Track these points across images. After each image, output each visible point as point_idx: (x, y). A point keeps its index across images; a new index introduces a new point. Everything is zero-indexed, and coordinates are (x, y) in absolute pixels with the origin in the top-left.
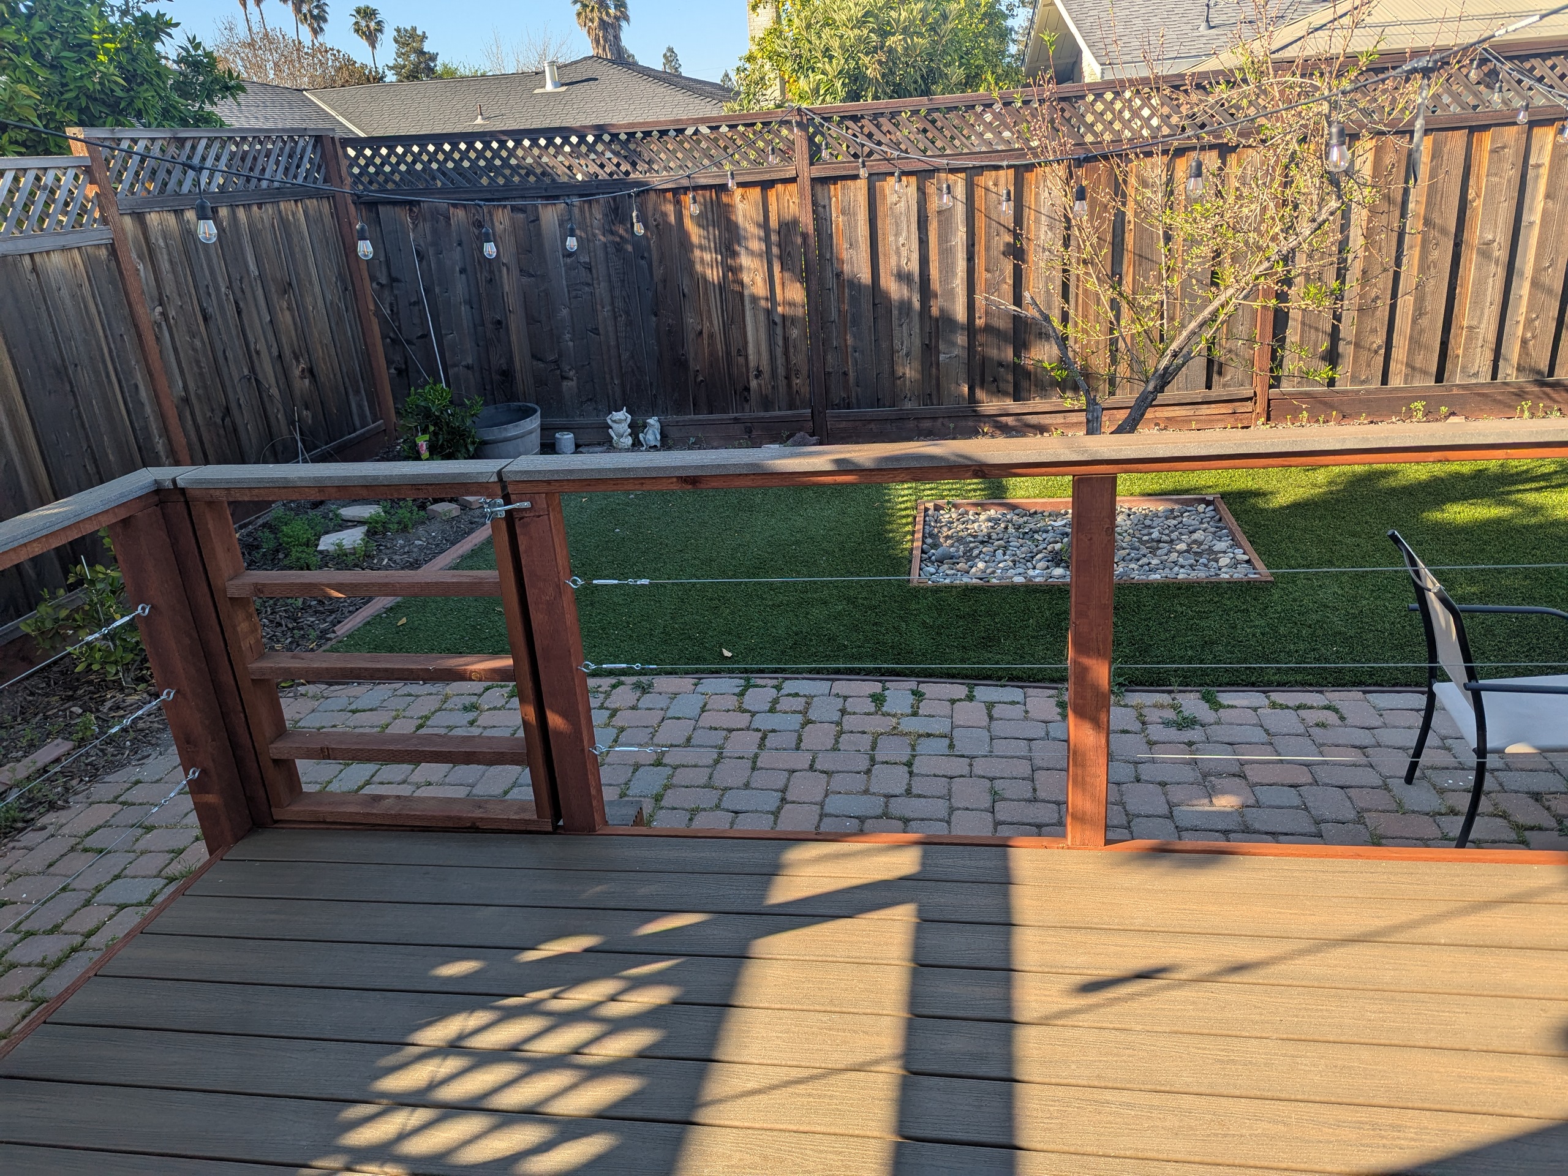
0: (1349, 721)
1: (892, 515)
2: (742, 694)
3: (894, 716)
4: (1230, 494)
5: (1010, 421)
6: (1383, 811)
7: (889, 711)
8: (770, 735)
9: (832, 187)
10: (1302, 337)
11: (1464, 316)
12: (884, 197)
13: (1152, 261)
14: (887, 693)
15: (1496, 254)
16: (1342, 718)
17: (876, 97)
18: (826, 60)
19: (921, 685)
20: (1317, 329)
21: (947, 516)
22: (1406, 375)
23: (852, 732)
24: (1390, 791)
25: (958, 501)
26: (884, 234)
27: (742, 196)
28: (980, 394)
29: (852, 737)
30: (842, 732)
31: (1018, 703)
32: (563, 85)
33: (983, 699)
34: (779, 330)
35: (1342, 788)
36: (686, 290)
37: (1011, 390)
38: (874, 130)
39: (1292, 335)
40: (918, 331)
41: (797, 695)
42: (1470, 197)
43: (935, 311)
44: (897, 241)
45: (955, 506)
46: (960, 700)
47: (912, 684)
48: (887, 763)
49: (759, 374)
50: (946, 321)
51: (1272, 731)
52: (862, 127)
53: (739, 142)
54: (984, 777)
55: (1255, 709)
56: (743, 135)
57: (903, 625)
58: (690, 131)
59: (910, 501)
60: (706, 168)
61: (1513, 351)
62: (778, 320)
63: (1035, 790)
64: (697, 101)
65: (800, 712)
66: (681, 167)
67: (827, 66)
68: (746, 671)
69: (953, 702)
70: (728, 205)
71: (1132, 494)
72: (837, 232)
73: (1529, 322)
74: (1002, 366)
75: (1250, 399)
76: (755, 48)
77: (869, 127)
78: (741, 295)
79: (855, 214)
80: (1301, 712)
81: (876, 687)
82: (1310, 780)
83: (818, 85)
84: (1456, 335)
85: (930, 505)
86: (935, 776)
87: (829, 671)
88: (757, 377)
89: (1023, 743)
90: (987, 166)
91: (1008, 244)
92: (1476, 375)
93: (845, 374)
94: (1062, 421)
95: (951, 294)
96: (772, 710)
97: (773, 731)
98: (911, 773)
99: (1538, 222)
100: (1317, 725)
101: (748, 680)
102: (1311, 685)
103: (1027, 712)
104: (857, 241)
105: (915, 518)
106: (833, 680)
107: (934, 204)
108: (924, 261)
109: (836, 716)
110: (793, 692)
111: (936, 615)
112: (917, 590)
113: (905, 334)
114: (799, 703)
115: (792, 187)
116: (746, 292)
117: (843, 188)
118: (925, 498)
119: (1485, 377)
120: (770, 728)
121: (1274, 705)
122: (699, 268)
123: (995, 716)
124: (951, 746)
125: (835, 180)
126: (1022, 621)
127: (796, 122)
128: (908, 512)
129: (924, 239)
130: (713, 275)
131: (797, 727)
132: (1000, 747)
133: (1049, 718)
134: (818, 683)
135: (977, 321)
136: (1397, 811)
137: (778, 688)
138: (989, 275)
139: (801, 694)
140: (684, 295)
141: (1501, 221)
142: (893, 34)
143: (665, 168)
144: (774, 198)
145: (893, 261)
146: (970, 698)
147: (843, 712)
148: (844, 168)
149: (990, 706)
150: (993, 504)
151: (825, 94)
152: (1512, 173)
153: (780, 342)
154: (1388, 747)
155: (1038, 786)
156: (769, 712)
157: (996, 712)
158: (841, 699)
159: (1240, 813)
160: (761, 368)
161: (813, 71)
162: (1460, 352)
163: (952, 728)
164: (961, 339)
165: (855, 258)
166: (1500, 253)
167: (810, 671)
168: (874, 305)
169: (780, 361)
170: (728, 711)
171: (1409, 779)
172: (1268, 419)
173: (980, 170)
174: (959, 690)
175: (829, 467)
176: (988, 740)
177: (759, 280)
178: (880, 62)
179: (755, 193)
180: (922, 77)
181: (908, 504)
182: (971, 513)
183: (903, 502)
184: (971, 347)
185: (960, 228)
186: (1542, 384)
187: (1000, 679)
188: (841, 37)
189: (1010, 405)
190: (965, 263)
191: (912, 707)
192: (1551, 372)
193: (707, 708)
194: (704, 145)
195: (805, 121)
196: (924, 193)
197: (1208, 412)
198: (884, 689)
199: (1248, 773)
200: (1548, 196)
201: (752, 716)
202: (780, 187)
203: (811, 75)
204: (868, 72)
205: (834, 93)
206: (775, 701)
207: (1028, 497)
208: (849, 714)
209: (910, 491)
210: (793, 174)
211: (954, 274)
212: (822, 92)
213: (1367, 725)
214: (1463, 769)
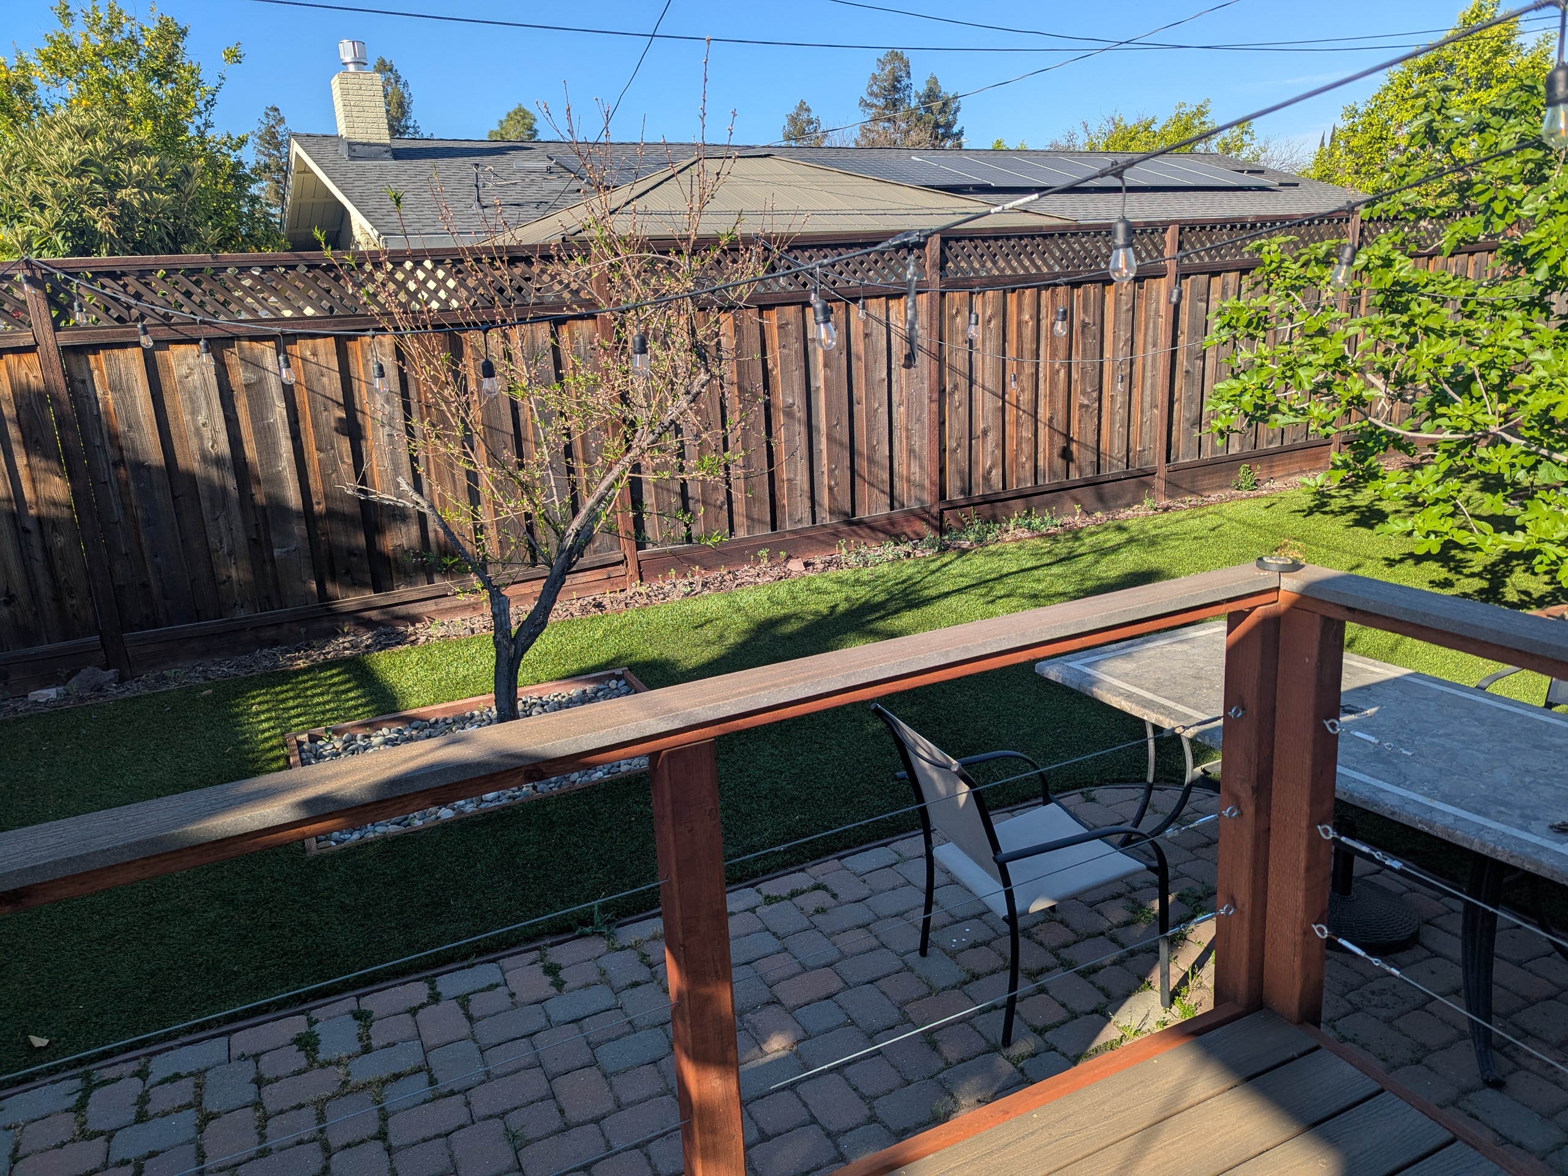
0: (842, 897)
1: (255, 761)
2: (81, 1107)
3: (338, 1063)
4: (637, 664)
5: (374, 615)
6: (918, 999)
7: (328, 1057)
8: (148, 1163)
9: (92, 358)
10: (656, 498)
11: (783, 473)
12: (169, 369)
13: (502, 431)
14: (317, 1028)
15: (798, 415)
16: (834, 896)
17: (111, 253)
18: (37, 209)
19: (362, 1001)
20: (668, 490)
21: (329, 747)
22: (748, 527)
23: (282, 1112)
24: (913, 971)
25: (335, 724)
26: (175, 413)
28: (332, 589)
29: (284, 1120)
30: (266, 1118)
31: (497, 985)
33: (452, 994)
34: (35, 539)
35: (871, 982)
37: (370, 581)
38: (142, 289)
39: (649, 499)
40: (240, 524)
41: (177, 1077)
42: (770, 367)
43: (260, 498)
44: (194, 420)
45: (336, 732)
46: (422, 1006)
47: (348, 1003)
48: (349, 1146)
50: (278, 507)
51: (780, 932)
52: (125, 286)
54: (491, 1117)
55: (753, 910)
57: (314, 916)
59: (275, 736)
61: (824, 498)
62: (29, 525)
63: (562, 1111)
65: (189, 1106)
67: (37, 217)
68: (80, 1062)
69: (413, 1011)
71: (538, 682)
72: (107, 413)
73: (831, 472)
74: (355, 555)
75: (621, 562)
77: (134, 285)
79: (130, 390)
80: (797, 900)
81: (296, 1025)
82: (842, 985)
83: (29, 237)
84: (780, 488)
85: (304, 737)
86: (424, 1140)
87: (218, 1022)
89: (524, 1043)
90: (300, 334)
91: (340, 419)
92: (800, 521)
93: (145, 585)
94: (434, 608)
95: (276, 480)
96: (142, 1118)
97: (152, 1155)
98: (389, 1150)
99: (822, 387)
100: (817, 911)
101: (87, 1076)
102: (792, 865)
103: (512, 995)
105: (287, 758)
106: (228, 1033)
107: (239, 376)
108: (235, 441)
109: (250, 1095)
110: (170, 1074)
111: (355, 889)
112: (321, 859)
113: (223, 529)
114: (184, 1091)
115: (31, 358)
117: (108, 359)
118: (294, 729)
119: (807, 523)
120: (146, 1151)
121: (769, 900)
123: (476, 1014)
124: (432, 1082)
125: (95, 349)
126: (469, 868)
128: (276, 753)
129: (232, 416)
131: (191, 1133)
132: (499, 1060)
133: (542, 995)
134: (207, 1046)
135: (316, 507)
136: (930, 994)
137: (142, 1074)
138: (322, 455)
139: (184, 1073)
141: (796, 390)
142: (126, 187)
145: (193, 445)
146: (435, 998)
147: (259, 1082)
148: (107, 335)
149: (464, 1001)
150: (383, 721)
151: (40, 248)
152: (797, 346)
153: (39, 555)
154: (886, 917)
155: (564, 1104)
156: (136, 1123)
157: (475, 1009)
158: (251, 1061)
159: (796, 1053)
160: (12, 592)
161: (20, 221)
162: (785, 502)
163: (425, 1053)
164: (299, 529)
165: (137, 443)
166: (801, 414)
167: (190, 1030)
168: (174, 498)
169: (43, 580)
170: (63, 1144)
171: (923, 952)
172: (642, 580)
173: (292, 338)
174: (415, 991)
176: (477, 1054)
178: (112, 216)
180: (168, 234)
181: (274, 742)
182: (359, 736)
183: (266, 740)
184: (312, 536)
185: (277, 403)
186: (850, 523)
187: (466, 957)
188: (54, 185)
189: (369, 596)
190: (290, 443)
191: (361, 1039)
192: (854, 515)
193: (21, 1153)
195: (39, 276)
196: (224, 364)
197: (584, 580)
198: (312, 1023)
199: (782, 996)
200: (826, 366)
201: (108, 1141)
202: (10, 357)
203: (17, 226)
204: (99, 225)
205: (53, 247)
206: (143, 1100)
207: (424, 706)
208: (270, 1082)
209: (272, 724)
210: (29, 341)
211: (278, 456)
212: (35, 246)
213: (858, 897)
214: (957, 922)
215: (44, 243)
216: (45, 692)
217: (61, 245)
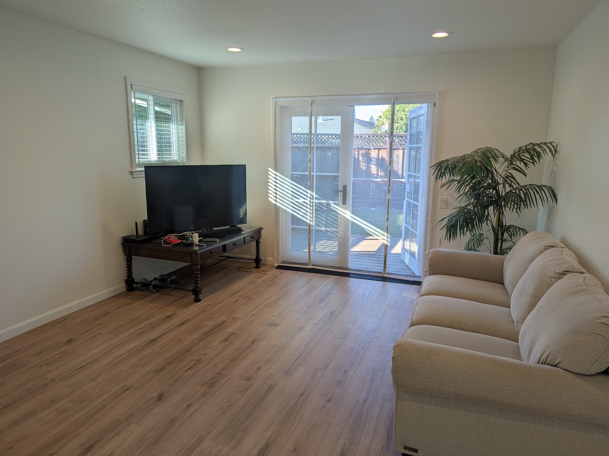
9: (394, 151)
27: (374, 151)
32: (324, 120)
36: (358, 171)
38: (405, 139)
49: (372, 191)
53: (374, 140)
56: (375, 138)
58: (364, 136)
60: (366, 144)
64: (363, 127)
66: (360, 144)
67: (401, 122)
70: (370, 153)
72: (395, 161)
76: (382, 114)
77: (404, 139)
78: (371, 173)
79: (399, 157)
83: (398, 126)
88: (372, 192)
104: (399, 163)
115: (385, 150)
116: (372, 173)
117: (397, 151)
122: (361, 167)
125: (395, 149)
127: (388, 136)
130: (364, 168)
140: (357, 172)
143: (357, 144)
144: (381, 152)
148: (398, 147)
151: (400, 129)
161: (397, 123)
165: (398, 167)
175: (381, 180)
177: (375, 170)
179: (377, 151)
188: (406, 115)
194: (366, 140)
202: (382, 150)
205: (402, 129)
210: (386, 147)
212: (399, 128)
215: (401, 128)
216: (373, 208)
217: (404, 128)
